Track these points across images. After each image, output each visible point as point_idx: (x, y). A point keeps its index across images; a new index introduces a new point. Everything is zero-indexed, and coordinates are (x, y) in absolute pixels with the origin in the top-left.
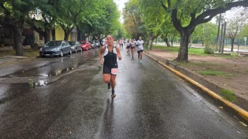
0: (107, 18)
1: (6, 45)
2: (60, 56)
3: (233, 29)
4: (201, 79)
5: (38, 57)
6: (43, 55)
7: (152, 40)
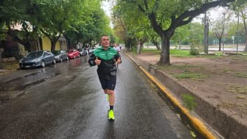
3: (219, 28)
4: (175, 83)
5: (18, 69)
6: (23, 67)
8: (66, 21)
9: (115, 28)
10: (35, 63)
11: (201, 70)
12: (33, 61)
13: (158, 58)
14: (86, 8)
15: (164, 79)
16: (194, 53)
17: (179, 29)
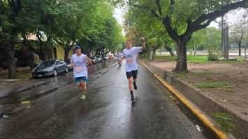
2: (53, 76)
3: (238, 32)
4: (198, 93)
5: (31, 79)
6: (36, 76)
7: (154, 51)
8: (79, 30)
9: (127, 35)
10: (47, 72)
11: (225, 78)
12: (45, 70)
13: (173, 65)
14: (98, 17)
15: (183, 88)
16: (212, 59)
17: (195, 34)
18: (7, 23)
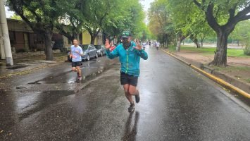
0: (132, 19)
1: (39, 50)
5: (66, 61)
7: (181, 41)
18: (48, 7)
